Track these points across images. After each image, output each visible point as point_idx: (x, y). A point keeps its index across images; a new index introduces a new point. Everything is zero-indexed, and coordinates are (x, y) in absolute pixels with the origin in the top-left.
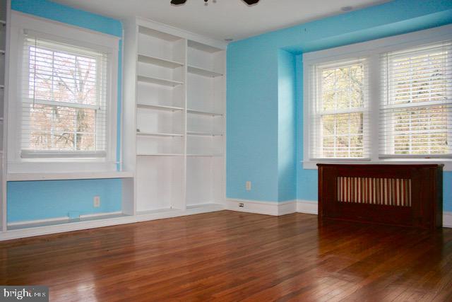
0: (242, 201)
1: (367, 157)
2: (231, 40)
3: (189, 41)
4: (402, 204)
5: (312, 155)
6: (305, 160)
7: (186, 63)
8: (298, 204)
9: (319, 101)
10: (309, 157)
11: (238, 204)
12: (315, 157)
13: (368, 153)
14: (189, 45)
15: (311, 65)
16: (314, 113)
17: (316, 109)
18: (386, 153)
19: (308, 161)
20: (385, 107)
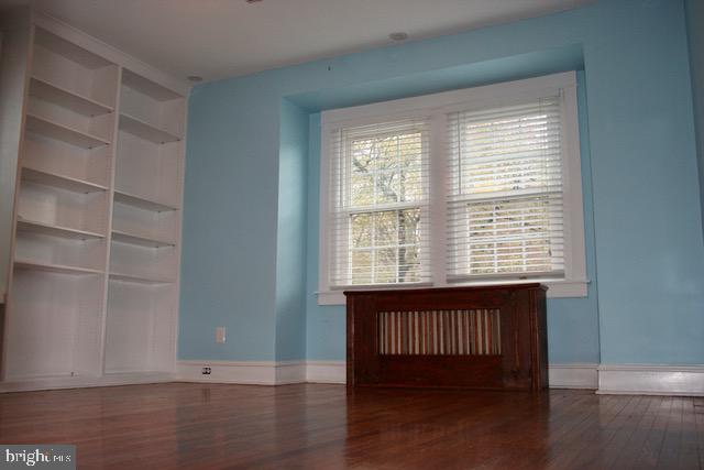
0: (207, 363)
1: (427, 280)
2: (198, 79)
3: (125, 71)
4: (487, 352)
5: (334, 280)
6: (323, 288)
7: (117, 108)
8: (309, 368)
9: (347, 190)
10: (330, 284)
11: (201, 369)
12: (338, 284)
13: (428, 274)
14: (123, 82)
15: (334, 131)
16: (339, 210)
17: (341, 202)
18: (457, 272)
19: (328, 290)
20: (455, 199)
